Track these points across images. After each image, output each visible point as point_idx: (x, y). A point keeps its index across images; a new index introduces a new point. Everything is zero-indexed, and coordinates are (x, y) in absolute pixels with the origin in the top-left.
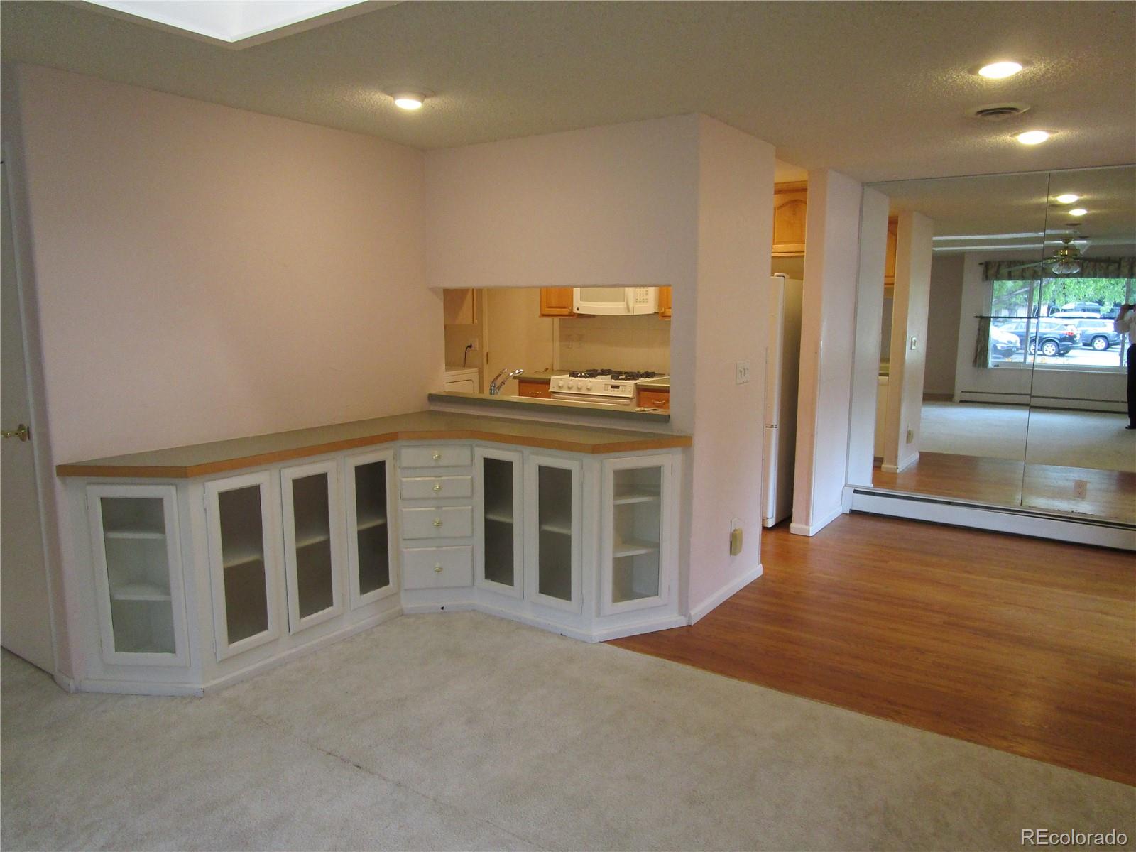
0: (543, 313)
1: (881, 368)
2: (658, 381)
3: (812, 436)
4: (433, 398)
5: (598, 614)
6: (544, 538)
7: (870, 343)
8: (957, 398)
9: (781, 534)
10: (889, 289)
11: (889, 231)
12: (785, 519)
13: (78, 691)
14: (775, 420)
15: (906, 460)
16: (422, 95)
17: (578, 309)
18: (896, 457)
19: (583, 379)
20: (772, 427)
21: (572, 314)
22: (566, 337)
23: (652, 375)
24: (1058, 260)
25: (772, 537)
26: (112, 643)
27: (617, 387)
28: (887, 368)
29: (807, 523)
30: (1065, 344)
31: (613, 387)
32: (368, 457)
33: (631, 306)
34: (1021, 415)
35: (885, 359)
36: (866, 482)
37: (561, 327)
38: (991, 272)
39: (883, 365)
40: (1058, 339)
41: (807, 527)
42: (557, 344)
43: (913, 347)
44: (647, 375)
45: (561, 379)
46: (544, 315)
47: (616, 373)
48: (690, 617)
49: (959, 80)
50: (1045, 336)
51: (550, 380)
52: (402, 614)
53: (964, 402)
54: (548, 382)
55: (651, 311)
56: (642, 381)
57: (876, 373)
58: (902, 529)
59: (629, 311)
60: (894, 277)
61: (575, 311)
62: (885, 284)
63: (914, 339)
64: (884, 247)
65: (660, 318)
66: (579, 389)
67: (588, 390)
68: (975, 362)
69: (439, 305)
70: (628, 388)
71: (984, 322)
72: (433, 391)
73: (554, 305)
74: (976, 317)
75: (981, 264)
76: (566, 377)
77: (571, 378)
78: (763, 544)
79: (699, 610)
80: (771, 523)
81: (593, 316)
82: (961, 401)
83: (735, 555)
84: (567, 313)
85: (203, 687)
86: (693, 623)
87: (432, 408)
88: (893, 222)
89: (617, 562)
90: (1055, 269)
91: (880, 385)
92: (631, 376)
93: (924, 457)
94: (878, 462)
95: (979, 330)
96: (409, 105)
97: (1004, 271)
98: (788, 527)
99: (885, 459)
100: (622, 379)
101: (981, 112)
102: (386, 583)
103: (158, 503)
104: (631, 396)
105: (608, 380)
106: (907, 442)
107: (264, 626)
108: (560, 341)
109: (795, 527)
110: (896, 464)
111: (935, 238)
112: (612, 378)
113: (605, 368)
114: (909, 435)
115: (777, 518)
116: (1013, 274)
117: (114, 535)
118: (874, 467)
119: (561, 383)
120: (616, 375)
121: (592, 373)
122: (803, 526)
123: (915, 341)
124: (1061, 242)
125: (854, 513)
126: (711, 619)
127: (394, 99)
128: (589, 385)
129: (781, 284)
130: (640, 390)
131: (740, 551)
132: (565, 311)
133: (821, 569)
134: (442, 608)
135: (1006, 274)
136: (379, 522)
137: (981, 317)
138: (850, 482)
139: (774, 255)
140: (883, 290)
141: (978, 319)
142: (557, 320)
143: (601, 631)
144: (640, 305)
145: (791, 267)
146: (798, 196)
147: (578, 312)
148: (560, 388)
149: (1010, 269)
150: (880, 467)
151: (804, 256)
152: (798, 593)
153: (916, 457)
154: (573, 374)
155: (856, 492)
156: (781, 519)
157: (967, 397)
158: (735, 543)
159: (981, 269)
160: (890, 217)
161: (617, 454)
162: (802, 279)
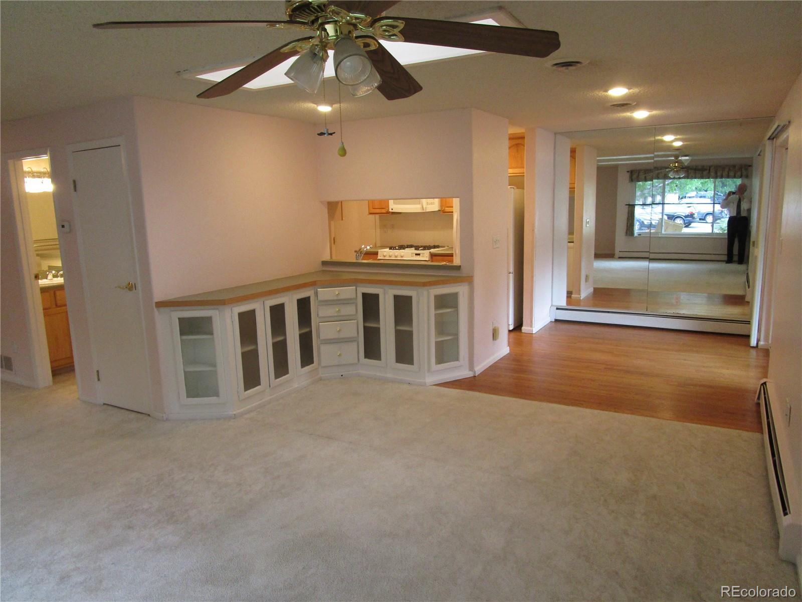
0: (370, 212)
1: (569, 239)
2: (441, 251)
3: (532, 277)
4: (324, 263)
5: (429, 371)
6: (398, 333)
7: (562, 222)
8: (617, 255)
9: (518, 333)
10: (572, 191)
11: (571, 156)
12: (518, 326)
13: (167, 420)
14: (512, 269)
15: (585, 292)
16: (331, 104)
17: (392, 209)
18: (580, 290)
19: (398, 251)
20: (510, 273)
21: (388, 213)
22: (383, 226)
23: (438, 247)
24: (672, 169)
25: (512, 334)
26: (185, 394)
27: (419, 254)
28: (573, 238)
29: (531, 326)
30: (689, 219)
31: (416, 254)
32: (302, 294)
33: (424, 207)
34: (644, 264)
35: (571, 232)
36: (563, 303)
37: (381, 220)
38: (635, 176)
39: (571, 236)
40: (684, 216)
41: (531, 329)
42: (378, 231)
43: (588, 225)
44: (435, 247)
45: (385, 251)
46: (371, 214)
47: (417, 246)
48: (475, 372)
49: (600, 94)
50: (676, 214)
51: (378, 252)
52: (321, 379)
53: (621, 258)
54: (376, 254)
55: (437, 210)
56: (432, 250)
57: (566, 241)
58: (584, 328)
59: (423, 209)
60: (574, 183)
61: (390, 210)
62: (570, 188)
63: (588, 220)
64: (569, 167)
65: (441, 213)
66: (396, 257)
67: (402, 257)
68: (627, 233)
69: (325, 211)
70: (425, 256)
71: (631, 207)
72: (324, 260)
73: (376, 207)
74: (627, 205)
75: (628, 172)
76: (387, 250)
77: (391, 250)
78: (509, 339)
79: (479, 368)
80: (511, 328)
81: (400, 213)
82: (620, 258)
83: (495, 340)
84: (385, 212)
85: (234, 413)
86: (476, 375)
87: (324, 269)
88: (573, 151)
89: (437, 343)
90: (671, 175)
91: (569, 248)
92: (425, 248)
93: (596, 290)
94: (569, 294)
95: (628, 213)
96: (325, 109)
97: (642, 176)
98: (521, 330)
99: (574, 292)
100: (421, 250)
101: (613, 105)
102: (312, 362)
103: (209, 319)
104: (427, 259)
105: (413, 250)
106: (586, 282)
107: (259, 384)
108: (380, 228)
109: (525, 329)
110: (580, 295)
111: (598, 158)
112: (415, 249)
113: (409, 244)
114: (587, 277)
115: (514, 325)
116: (647, 178)
117: (184, 337)
118: (567, 297)
119: (385, 254)
120: (417, 248)
121: (402, 247)
122: (529, 328)
123: (588, 222)
124: (673, 158)
125: (557, 321)
126: (485, 373)
127: (317, 106)
128: (402, 254)
129: (512, 193)
130: (433, 256)
131: (498, 338)
132: (383, 211)
133: (540, 348)
134: (342, 376)
135: (643, 178)
136: (307, 330)
137: (629, 205)
138: (554, 304)
139: (509, 175)
140: (568, 193)
141: (627, 206)
142: (377, 216)
143: (430, 379)
144: (429, 206)
145: (517, 182)
146: (519, 141)
147: (392, 211)
148: (384, 256)
149: (646, 175)
150: (571, 297)
151: (524, 176)
152: (529, 359)
153: (591, 290)
154: (391, 248)
155: (557, 309)
156: (517, 325)
157: (622, 255)
158: (495, 334)
159: (628, 175)
160: (571, 148)
161: (435, 287)
162: (524, 189)
